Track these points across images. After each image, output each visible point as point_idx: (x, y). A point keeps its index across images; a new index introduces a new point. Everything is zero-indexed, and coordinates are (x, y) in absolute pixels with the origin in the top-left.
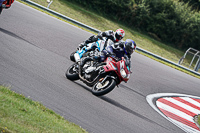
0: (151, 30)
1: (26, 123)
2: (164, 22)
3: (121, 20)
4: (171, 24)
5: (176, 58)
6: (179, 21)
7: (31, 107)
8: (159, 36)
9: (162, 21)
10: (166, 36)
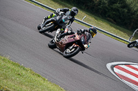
0: (109, 16)
1: (21, 83)
2: (118, 10)
3: (88, 9)
4: (124, 12)
5: (127, 36)
6: (129, 10)
7: (24, 72)
8: (115, 21)
9: (117, 10)
10: (119, 20)
